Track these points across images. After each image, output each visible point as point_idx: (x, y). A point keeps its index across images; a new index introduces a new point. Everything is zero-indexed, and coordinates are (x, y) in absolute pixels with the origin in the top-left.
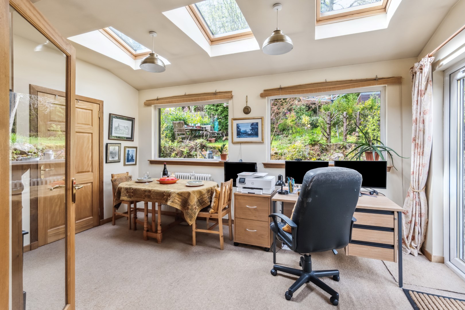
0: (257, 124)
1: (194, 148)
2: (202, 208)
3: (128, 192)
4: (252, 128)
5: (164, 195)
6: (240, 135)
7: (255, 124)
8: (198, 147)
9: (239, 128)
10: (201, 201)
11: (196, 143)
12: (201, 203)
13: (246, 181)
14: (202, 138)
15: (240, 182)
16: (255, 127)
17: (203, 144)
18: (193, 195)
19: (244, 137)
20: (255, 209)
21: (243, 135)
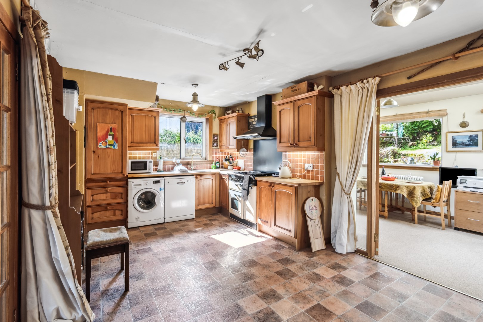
0: (477, 136)
1: (384, 155)
2: (424, 198)
3: (362, 183)
4: (470, 139)
5: (393, 187)
6: (456, 145)
7: (474, 136)
8: (390, 154)
9: (455, 139)
10: (423, 193)
11: (387, 150)
12: (423, 195)
13: (467, 182)
14: (393, 146)
15: (460, 182)
16: (474, 138)
17: (395, 151)
18: (418, 188)
19: (460, 147)
20: (477, 204)
21: (459, 146)
